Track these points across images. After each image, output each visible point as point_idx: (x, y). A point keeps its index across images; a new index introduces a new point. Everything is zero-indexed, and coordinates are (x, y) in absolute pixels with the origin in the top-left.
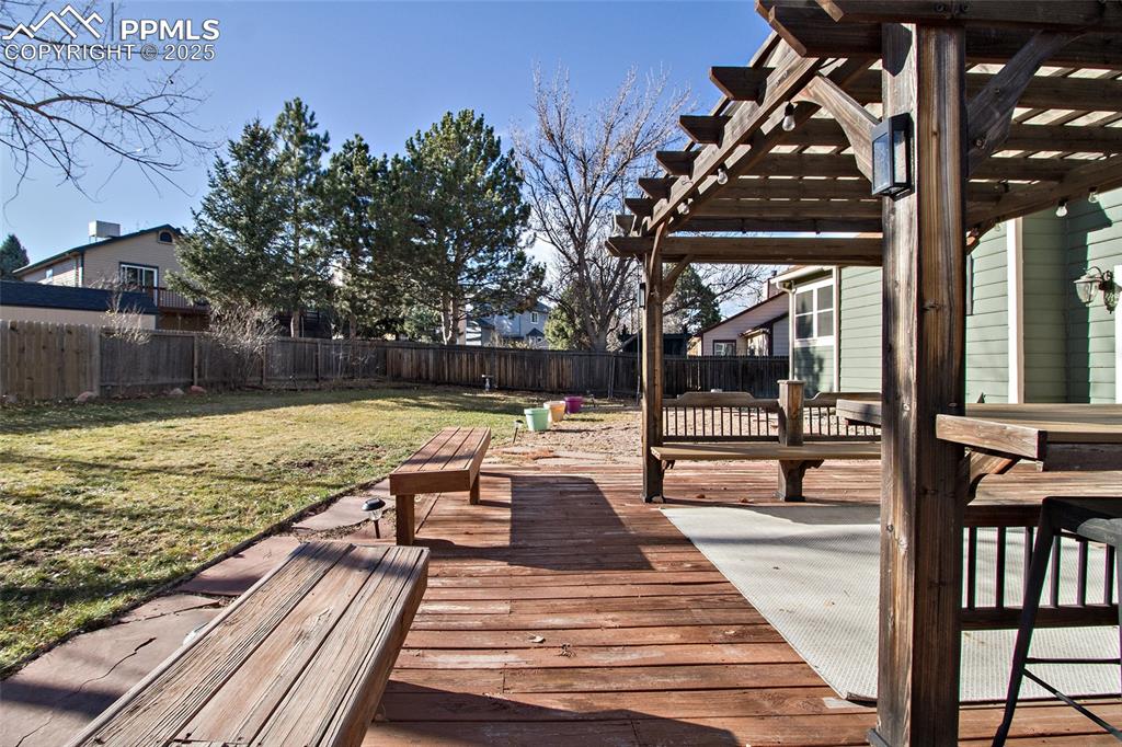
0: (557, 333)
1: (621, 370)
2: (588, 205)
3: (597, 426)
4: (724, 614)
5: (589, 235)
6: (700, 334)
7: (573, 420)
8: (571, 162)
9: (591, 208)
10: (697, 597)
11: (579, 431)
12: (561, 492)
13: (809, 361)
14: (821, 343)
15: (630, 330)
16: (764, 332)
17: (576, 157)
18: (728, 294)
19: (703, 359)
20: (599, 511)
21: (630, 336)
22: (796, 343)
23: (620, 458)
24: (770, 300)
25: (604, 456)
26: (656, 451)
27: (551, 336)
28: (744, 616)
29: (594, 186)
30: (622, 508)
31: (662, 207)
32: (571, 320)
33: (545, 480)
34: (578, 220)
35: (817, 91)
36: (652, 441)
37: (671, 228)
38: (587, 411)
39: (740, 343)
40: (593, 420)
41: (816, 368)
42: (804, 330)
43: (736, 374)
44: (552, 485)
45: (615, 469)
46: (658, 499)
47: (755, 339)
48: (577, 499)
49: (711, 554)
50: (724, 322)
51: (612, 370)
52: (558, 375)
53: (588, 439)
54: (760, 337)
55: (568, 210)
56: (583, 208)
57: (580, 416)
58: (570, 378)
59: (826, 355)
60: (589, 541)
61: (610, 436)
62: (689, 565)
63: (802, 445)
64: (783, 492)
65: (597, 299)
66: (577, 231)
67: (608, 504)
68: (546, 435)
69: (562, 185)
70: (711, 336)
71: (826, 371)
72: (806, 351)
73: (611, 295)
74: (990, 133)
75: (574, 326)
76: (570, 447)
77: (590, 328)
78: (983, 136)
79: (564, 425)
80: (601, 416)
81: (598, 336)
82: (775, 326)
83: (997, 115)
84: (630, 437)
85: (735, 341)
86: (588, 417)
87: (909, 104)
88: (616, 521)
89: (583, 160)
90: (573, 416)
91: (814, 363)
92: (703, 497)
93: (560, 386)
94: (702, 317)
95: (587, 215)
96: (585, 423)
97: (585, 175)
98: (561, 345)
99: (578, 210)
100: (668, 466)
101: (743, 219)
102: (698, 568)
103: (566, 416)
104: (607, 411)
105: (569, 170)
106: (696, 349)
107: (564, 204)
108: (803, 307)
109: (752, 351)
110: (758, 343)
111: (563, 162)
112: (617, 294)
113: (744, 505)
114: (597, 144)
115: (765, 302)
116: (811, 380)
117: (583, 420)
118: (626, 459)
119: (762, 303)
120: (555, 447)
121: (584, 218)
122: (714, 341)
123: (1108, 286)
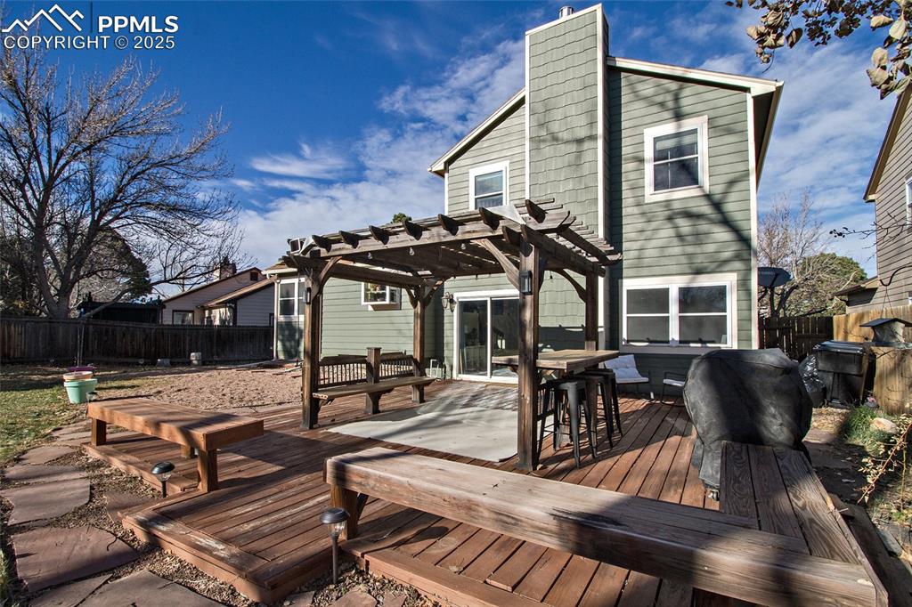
1: (90, 338)
13: (292, 332)
14: (300, 319)
16: (226, 307)
22: (280, 318)
24: (223, 280)
36: (313, 389)
39: (198, 313)
42: (287, 309)
43: (211, 340)
46: (316, 426)
47: (215, 311)
50: (182, 295)
51: (80, 337)
54: (222, 309)
63: (379, 382)
64: (370, 408)
70: (170, 308)
72: (289, 324)
77: (47, 293)
81: (57, 302)
85: (192, 311)
91: (295, 333)
92: (334, 420)
100: (327, 403)
108: (286, 293)
110: (219, 314)
122: (174, 311)
123: (452, 301)
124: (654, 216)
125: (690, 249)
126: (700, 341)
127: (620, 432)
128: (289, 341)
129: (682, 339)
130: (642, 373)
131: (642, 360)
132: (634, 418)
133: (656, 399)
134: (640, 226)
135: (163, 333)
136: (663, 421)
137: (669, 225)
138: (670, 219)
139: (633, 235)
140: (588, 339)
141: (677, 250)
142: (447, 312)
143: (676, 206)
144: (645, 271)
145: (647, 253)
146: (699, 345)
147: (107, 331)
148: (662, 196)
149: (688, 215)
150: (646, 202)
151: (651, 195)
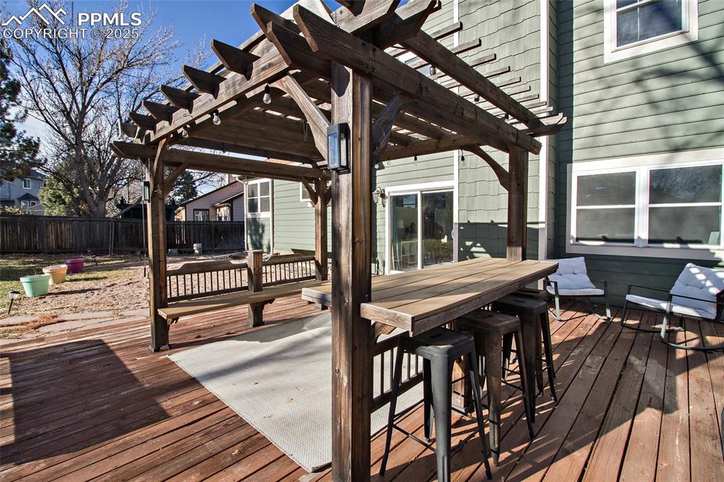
0: (53, 199)
1: (120, 232)
2: (84, 96)
3: (101, 284)
4: (229, 437)
5: (86, 121)
6: (184, 206)
7: (76, 280)
8: (66, 56)
9: (87, 99)
10: (207, 430)
11: (84, 291)
12: (70, 361)
13: (257, 227)
14: (264, 216)
15: (127, 200)
16: (227, 206)
17: (70, 52)
18: (204, 180)
19: (187, 223)
20: (113, 372)
21: (128, 205)
22: (248, 215)
23: (126, 313)
24: (229, 185)
25: (111, 312)
26: (163, 313)
27: (48, 204)
28: (242, 433)
29: (90, 81)
30: (135, 364)
31: (164, 127)
32: (68, 188)
33: (51, 351)
34: (74, 106)
35: (288, 85)
36: (158, 304)
37: (171, 142)
38: (89, 270)
39: (212, 212)
40: (97, 279)
41: (261, 231)
42: (253, 207)
43: (210, 233)
44: (60, 355)
45: (123, 325)
46: (166, 347)
47: (222, 209)
48: (89, 364)
49: (213, 387)
50: (200, 197)
51: (112, 232)
52: (57, 238)
53: (94, 298)
54: (225, 208)
55: (64, 97)
56: (79, 98)
57: (83, 276)
58: (69, 239)
59: (265, 223)
60: (105, 407)
61: (115, 292)
62: (197, 403)
63: (262, 290)
64: (251, 321)
65: (95, 174)
66: (73, 116)
67: (121, 362)
68: (48, 299)
69: (57, 73)
70: (191, 207)
71: (266, 232)
72: (254, 220)
73: (109, 172)
74: (381, 143)
75: (72, 194)
76: (75, 309)
77: (89, 198)
78: (379, 145)
79: (66, 287)
80: (105, 274)
81: (97, 205)
82: (234, 202)
83: (384, 134)
84: (133, 291)
85: (208, 210)
86: (91, 276)
87: (347, 118)
88: (131, 379)
89: (79, 58)
90: (76, 276)
91: (259, 228)
92: (199, 337)
93: (58, 247)
94: (184, 191)
95: (83, 104)
96: (89, 282)
97: (80, 69)
98: (58, 211)
99: (74, 98)
100: (173, 322)
101: (223, 144)
102: (205, 403)
103: (68, 277)
104: (110, 268)
105: (64, 61)
106: (181, 216)
107: (60, 90)
108: (253, 193)
109: (220, 218)
110: (224, 212)
111: (57, 53)
112: (114, 172)
113: (229, 337)
114: (92, 47)
115: (227, 186)
116: (258, 238)
117: (87, 279)
118: (132, 313)
119: (225, 187)
120: (59, 312)
121: (80, 106)
122: (194, 210)
123: (383, 196)
124: (615, 81)
125: (667, 119)
126: (679, 241)
127: (553, 394)
128: (256, 235)
129: (653, 238)
130: (595, 281)
131: (595, 265)
132: (581, 354)
133: (614, 316)
134: (596, 95)
135: (173, 227)
136: (625, 364)
137: (638, 90)
138: (638, 81)
139: (587, 108)
140: (511, 243)
141: (649, 121)
142: (379, 207)
143: (647, 63)
144: (602, 152)
145: (606, 128)
146: (677, 246)
147: (131, 227)
148: (628, 52)
149: (664, 73)
150: (606, 62)
151: (612, 52)
